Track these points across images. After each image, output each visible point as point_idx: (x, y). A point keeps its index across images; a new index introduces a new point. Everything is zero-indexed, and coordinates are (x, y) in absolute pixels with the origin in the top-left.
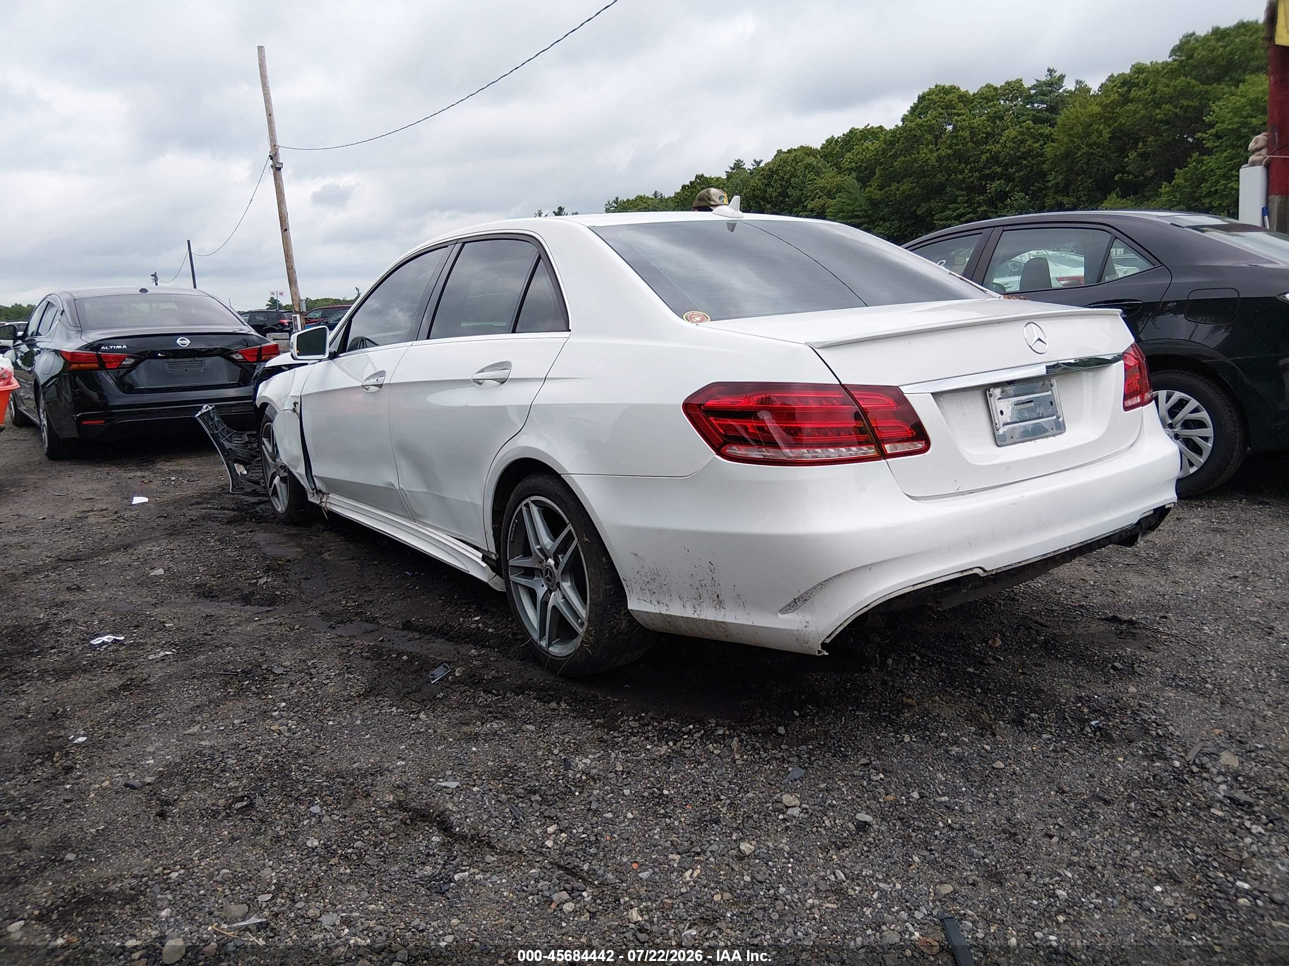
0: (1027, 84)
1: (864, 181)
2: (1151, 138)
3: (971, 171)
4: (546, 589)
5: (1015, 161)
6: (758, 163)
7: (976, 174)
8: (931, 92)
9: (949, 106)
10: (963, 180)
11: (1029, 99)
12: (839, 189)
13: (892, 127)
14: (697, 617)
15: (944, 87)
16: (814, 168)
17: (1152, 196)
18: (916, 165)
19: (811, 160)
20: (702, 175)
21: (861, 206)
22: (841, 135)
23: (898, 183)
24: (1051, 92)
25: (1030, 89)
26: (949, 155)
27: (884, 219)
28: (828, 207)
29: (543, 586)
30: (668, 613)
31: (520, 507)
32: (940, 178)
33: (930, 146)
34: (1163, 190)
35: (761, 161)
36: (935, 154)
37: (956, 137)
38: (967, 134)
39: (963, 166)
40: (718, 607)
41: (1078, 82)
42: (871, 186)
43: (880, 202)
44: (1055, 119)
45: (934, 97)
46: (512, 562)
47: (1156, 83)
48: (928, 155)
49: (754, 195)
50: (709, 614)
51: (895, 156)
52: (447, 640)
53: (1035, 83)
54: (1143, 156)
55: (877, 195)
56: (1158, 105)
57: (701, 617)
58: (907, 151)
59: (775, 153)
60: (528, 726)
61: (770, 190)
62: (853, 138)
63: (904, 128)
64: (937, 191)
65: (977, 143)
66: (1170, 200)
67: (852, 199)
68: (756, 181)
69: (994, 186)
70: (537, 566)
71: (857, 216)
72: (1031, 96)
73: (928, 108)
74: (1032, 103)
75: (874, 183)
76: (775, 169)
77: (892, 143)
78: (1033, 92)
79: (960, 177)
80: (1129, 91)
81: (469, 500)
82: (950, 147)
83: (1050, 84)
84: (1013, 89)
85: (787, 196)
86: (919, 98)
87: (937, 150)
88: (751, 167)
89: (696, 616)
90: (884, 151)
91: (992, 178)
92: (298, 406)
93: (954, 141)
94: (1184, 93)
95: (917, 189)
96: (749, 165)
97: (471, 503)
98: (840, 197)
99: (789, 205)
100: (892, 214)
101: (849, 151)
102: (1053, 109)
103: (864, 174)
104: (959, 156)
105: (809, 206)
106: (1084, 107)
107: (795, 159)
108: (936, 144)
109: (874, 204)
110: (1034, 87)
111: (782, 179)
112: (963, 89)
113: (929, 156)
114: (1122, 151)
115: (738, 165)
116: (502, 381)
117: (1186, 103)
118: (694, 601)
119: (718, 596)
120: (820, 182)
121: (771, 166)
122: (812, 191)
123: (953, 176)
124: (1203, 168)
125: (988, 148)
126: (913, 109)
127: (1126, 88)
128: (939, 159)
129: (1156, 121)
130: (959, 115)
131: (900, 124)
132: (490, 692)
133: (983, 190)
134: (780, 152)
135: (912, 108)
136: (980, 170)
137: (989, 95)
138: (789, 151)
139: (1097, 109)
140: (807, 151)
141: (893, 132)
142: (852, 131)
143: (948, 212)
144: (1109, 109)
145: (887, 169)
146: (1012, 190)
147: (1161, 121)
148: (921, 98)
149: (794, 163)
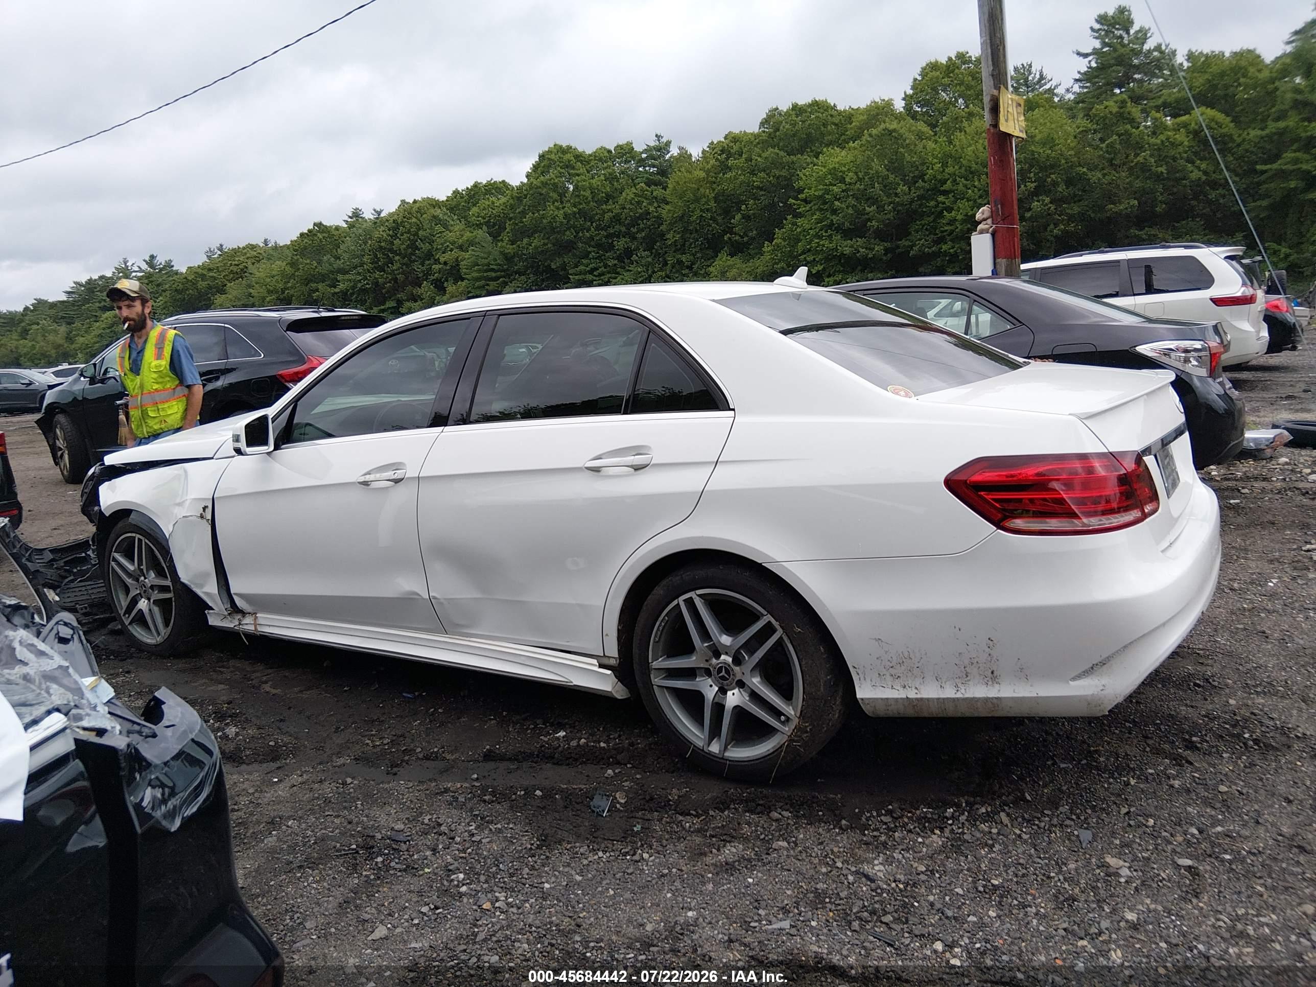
0: (639, 147)
1: (495, 237)
2: (751, 202)
3: (597, 229)
4: (717, 689)
5: (634, 222)
6: (379, 213)
7: (603, 233)
8: (550, 152)
9: (568, 166)
10: (592, 238)
11: (641, 163)
12: (471, 243)
13: (518, 184)
14: (961, 696)
15: (561, 147)
16: (440, 220)
17: (756, 254)
18: (544, 221)
19: (438, 212)
20: (321, 224)
21: (495, 260)
22: (464, 187)
23: (529, 237)
24: (659, 157)
25: (642, 153)
26: (575, 213)
27: (520, 274)
28: (462, 261)
29: (711, 686)
30: (919, 696)
31: (675, 602)
32: (569, 235)
33: (556, 204)
34: (765, 249)
35: (381, 211)
36: (562, 212)
37: (578, 196)
38: (588, 193)
39: (589, 224)
40: (990, 683)
41: (681, 148)
42: (502, 240)
43: (513, 257)
44: (666, 182)
45: (553, 157)
46: (655, 664)
47: (750, 151)
48: (554, 212)
49: (381, 247)
50: (978, 691)
51: (524, 213)
52: (554, 764)
53: (646, 147)
54: (747, 218)
55: (510, 249)
56: (753, 173)
57: (967, 696)
58: (534, 208)
59: (399, 203)
60: (780, 843)
61: (397, 242)
62: (476, 193)
63: (530, 185)
64: (567, 247)
65: (599, 202)
66: (773, 259)
67: (484, 253)
68: (381, 232)
69: (620, 244)
70: (702, 666)
71: (493, 270)
72: (643, 160)
73: (549, 166)
74: (645, 167)
75: (505, 236)
76: (399, 221)
77: (519, 199)
78: (644, 156)
79: (588, 235)
80: (727, 159)
81: (574, 602)
82: (575, 206)
83: (659, 149)
84: (625, 152)
85: (417, 248)
86: (540, 157)
87: (563, 208)
88: (372, 217)
89: (959, 695)
90: (512, 207)
91: (618, 235)
92: (209, 511)
93: (577, 200)
94: (776, 163)
95: (549, 245)
96: (368, 215)
97: (579, 605)
98: (473, 250)
99: (420, 258)
100: (527, 268)
101: (474, 205)
102: (663, 172)
103: (495, 228)
104: (582, 214)
105: (442, 260)
106: (690, 172)
107: (419, 210)
108: (562, 202)
109: (508, 258)
110: (645, 151)
111: (409, 232)
112: (580, 150)
113: (556, 213)
114: (727, 213)
115: (356, 214)
116: (638, 468)
117: (777, 173)
118: (957, 680)
119: (992, 673)
120: (450, 236)
121: (396, 217)
122: (442, 244)
123: (581, 234)
124: (798, 230)
125: (609, 207)
126: (536, 167)
127: (724, 156)
128: (566, 216)
129: (753, 187)
130: (578, 175)
131: (525, 180)
132: (689, 814)
133: (611, 247)
134: (403, 202)
135: (534, 166)
136: (606, 228)
137: (603, 157)
138: (415, 202)
139: (702, 174)
140: (433, 203)
141: (520, 188)
142: (476, 185)
143: (582, 268)
144: (711, 174)
145: (517, 224)
146: (638, 249)
147: (758, 188)
148: (542, 157)
149: (419, 215)
